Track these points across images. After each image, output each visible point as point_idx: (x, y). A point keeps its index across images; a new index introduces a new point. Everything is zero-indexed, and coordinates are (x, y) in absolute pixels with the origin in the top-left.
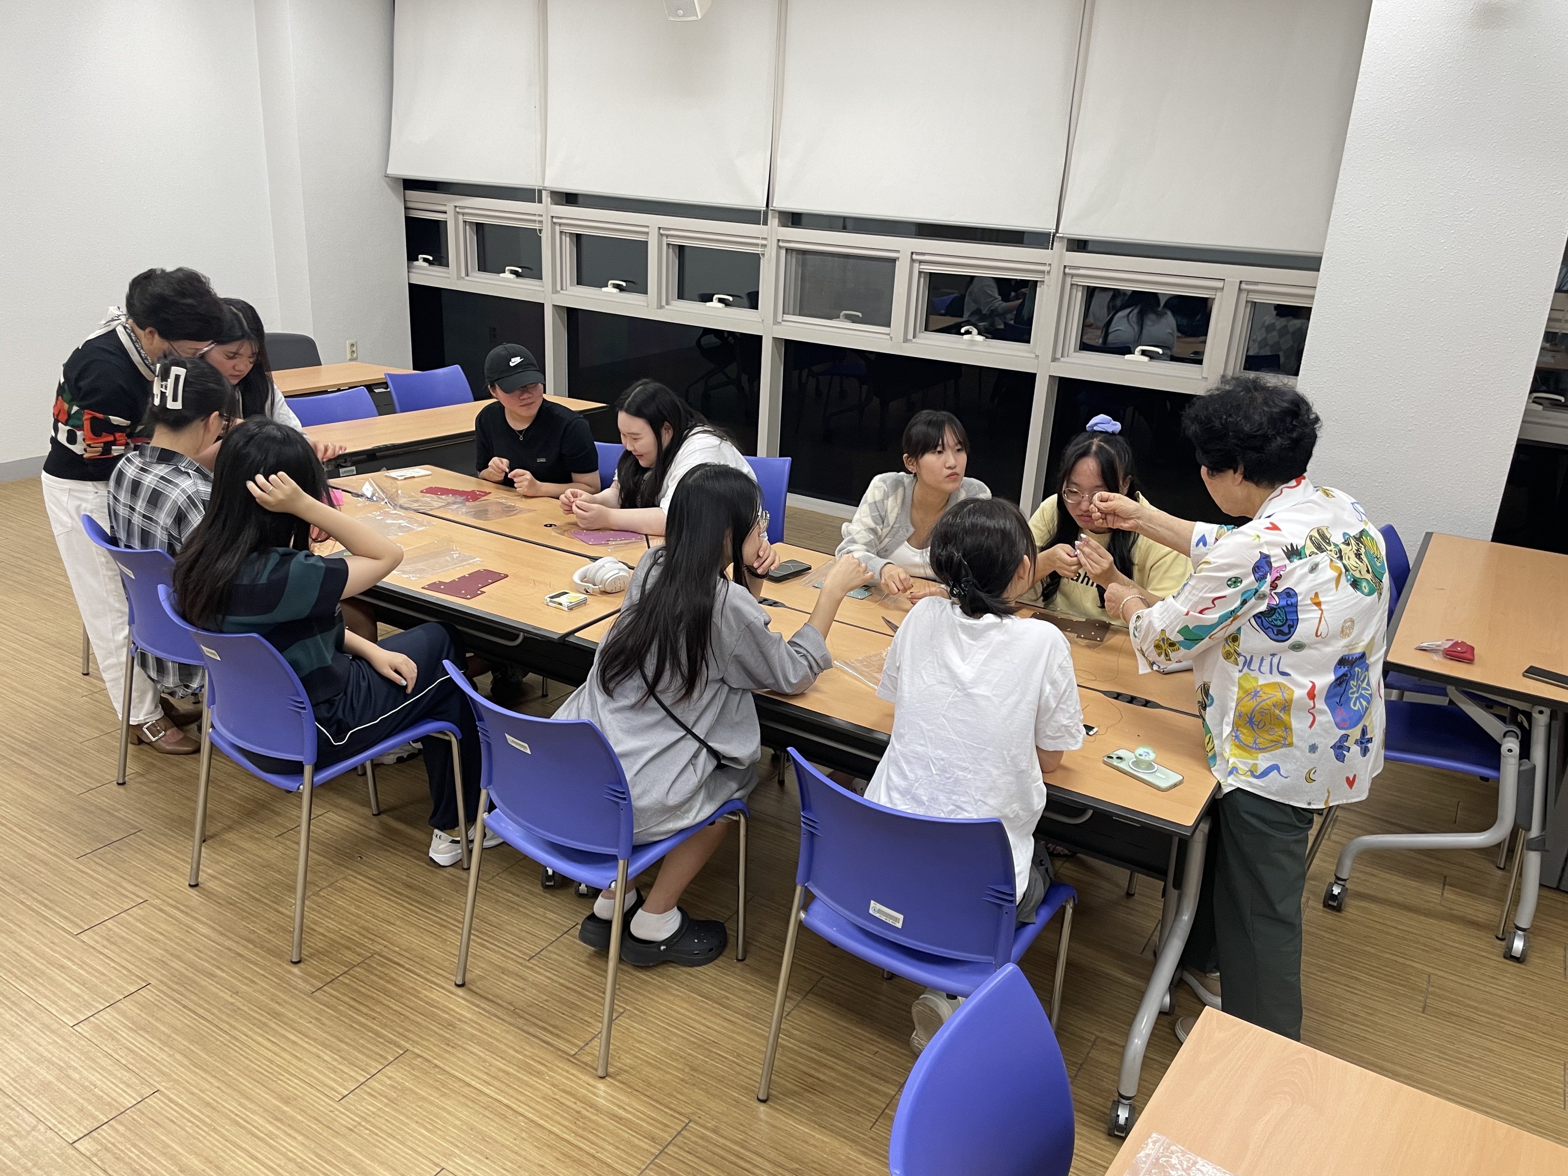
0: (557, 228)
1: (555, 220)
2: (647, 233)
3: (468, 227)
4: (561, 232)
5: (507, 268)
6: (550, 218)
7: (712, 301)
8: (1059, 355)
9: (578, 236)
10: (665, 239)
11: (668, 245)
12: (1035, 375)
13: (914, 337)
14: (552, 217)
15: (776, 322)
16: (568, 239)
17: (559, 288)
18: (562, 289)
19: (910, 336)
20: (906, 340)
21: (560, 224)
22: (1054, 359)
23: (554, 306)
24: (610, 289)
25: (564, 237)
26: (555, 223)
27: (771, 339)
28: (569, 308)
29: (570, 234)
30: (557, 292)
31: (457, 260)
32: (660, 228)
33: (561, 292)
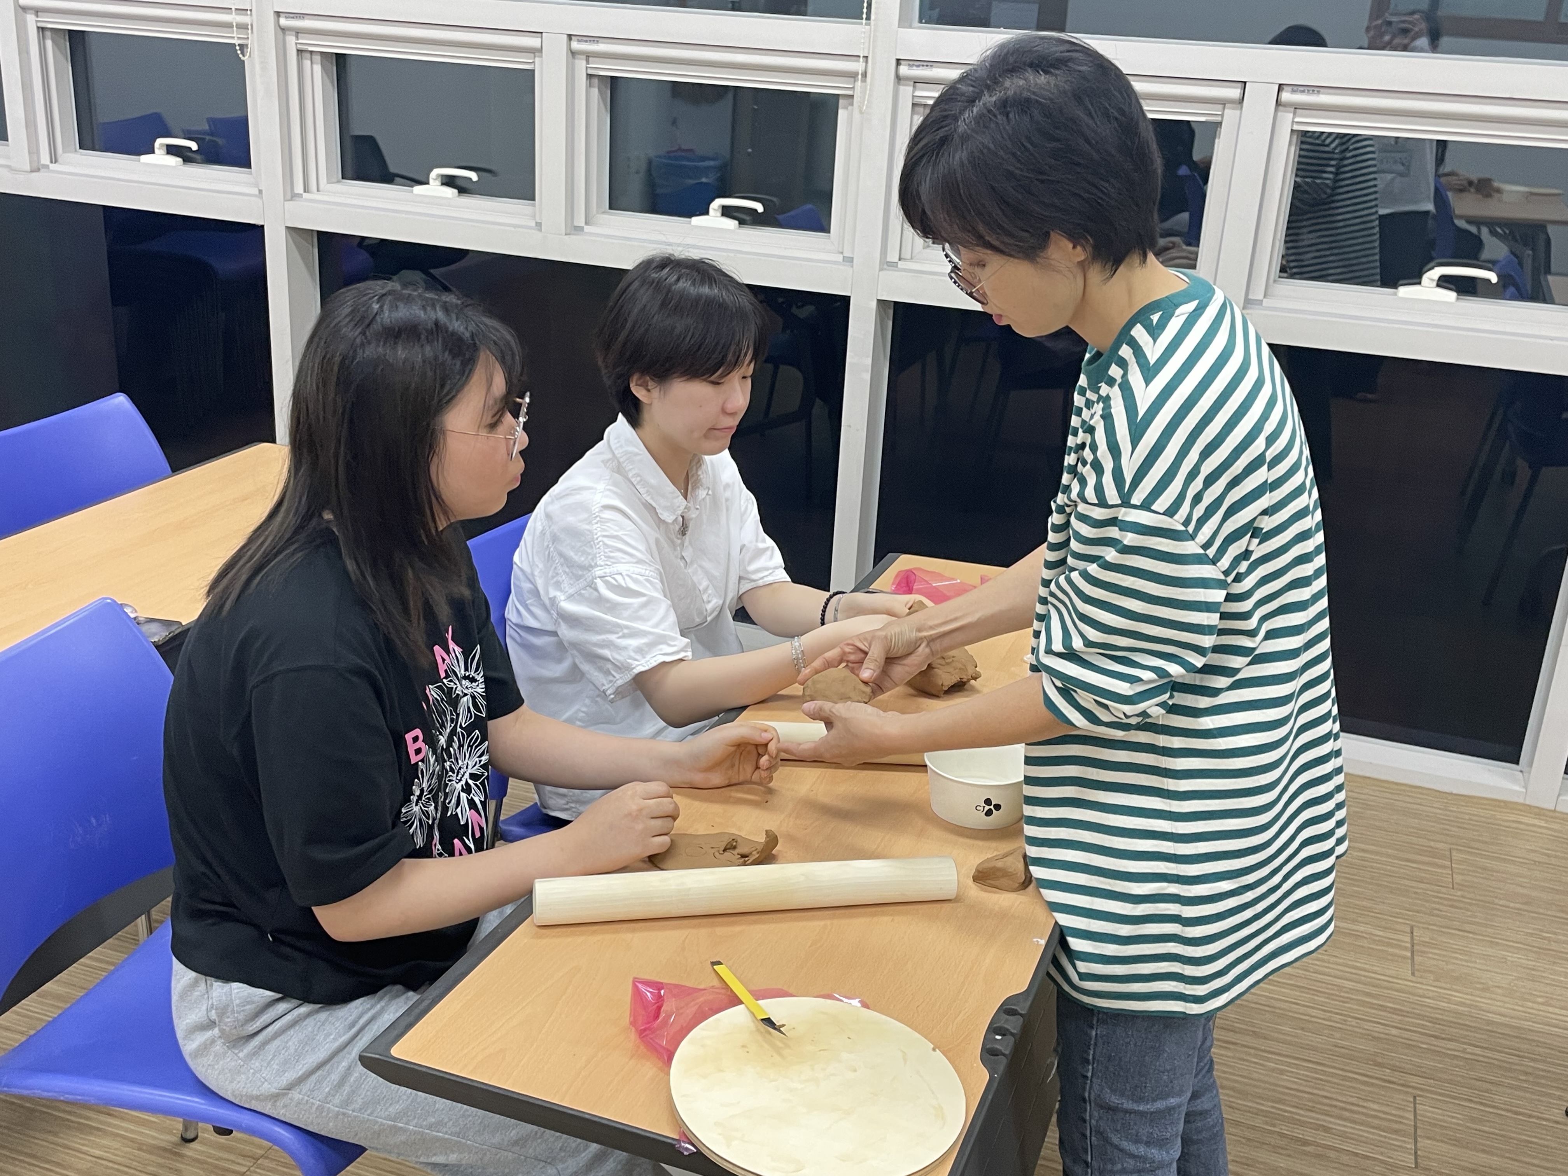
0: (291, 40)
1: (284, 22)
2: (536, 50)
3: (49, 43)
4: (300, 52)
5: (159, 142)
6: (271, 17)
7: (707, 213)
9: (341, 60)
10: (580, 64)
14: (278, 14)
15: (886, 265)
16: (318, 68)
17: (299, 188)
18: (307, 189)
21: (298, 32)
23: (287, 228)
24: (434, 189)
25: (307, 63)
26: (283, 30)
27: (874, 304)
28: (320, 234)
29: (322, 53)
30: (294, 196)
31: (30, 124)
32: (570, 37)
33: (305, 195)
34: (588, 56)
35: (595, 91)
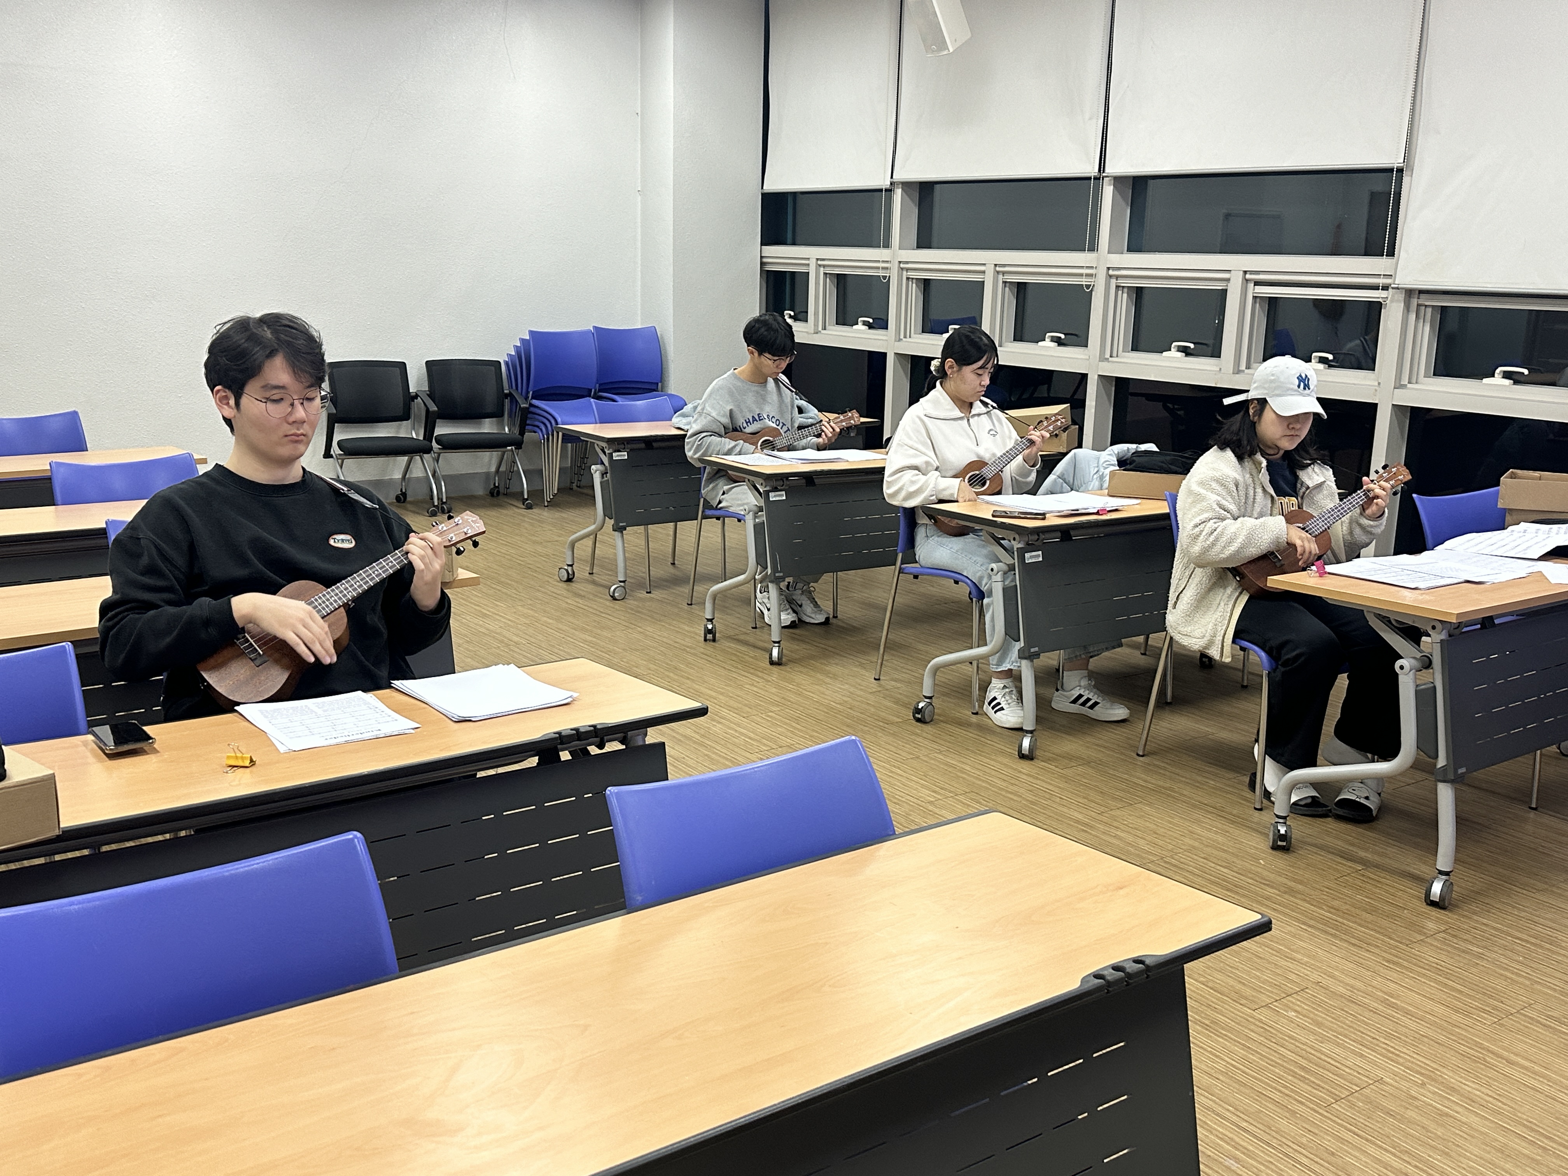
0: (905, 273)
1: (902, 265)
2: (984, 272)
3: (828, 280)
4: (908, 279)
5: (860, 319)
6: (897, 263)
7: (1044, 340)
8: (1405, 381)
9: (926, 282)
10: (1001, 276)
11: (1005, 283)
12: (1376, 405)
13: (1248, 367)
14: (900, 262)
15: (1102, 359)
16: (914, 285)
17: (902, 337)
18: (905, 337)
19: (1243, 367)
20: (1237, 371)
21: (908, 270)
22: (1399, 386)
23: (895, 354)
25: (910, 283)
26: (902, 269)
27: (1096, 377)
28: (912, 356)
29: (916, 279)
30: (900, 340)
31: (816, 314)
32: (996, 265)
33: (904, 339)
34: (1004, 273)
35: (1007, 289)
